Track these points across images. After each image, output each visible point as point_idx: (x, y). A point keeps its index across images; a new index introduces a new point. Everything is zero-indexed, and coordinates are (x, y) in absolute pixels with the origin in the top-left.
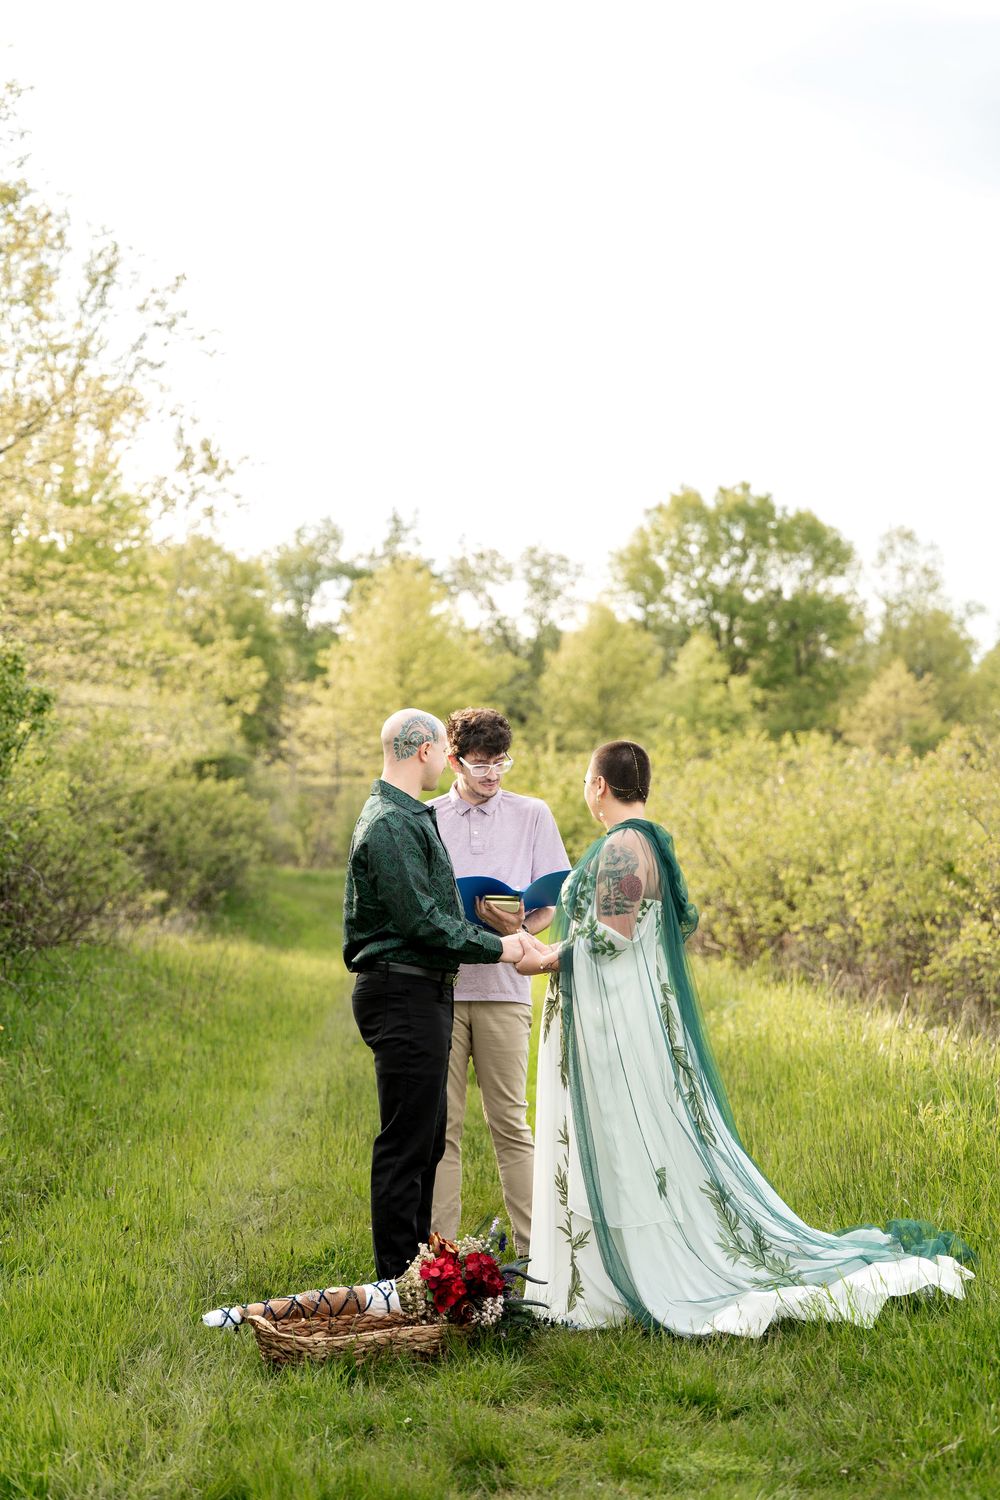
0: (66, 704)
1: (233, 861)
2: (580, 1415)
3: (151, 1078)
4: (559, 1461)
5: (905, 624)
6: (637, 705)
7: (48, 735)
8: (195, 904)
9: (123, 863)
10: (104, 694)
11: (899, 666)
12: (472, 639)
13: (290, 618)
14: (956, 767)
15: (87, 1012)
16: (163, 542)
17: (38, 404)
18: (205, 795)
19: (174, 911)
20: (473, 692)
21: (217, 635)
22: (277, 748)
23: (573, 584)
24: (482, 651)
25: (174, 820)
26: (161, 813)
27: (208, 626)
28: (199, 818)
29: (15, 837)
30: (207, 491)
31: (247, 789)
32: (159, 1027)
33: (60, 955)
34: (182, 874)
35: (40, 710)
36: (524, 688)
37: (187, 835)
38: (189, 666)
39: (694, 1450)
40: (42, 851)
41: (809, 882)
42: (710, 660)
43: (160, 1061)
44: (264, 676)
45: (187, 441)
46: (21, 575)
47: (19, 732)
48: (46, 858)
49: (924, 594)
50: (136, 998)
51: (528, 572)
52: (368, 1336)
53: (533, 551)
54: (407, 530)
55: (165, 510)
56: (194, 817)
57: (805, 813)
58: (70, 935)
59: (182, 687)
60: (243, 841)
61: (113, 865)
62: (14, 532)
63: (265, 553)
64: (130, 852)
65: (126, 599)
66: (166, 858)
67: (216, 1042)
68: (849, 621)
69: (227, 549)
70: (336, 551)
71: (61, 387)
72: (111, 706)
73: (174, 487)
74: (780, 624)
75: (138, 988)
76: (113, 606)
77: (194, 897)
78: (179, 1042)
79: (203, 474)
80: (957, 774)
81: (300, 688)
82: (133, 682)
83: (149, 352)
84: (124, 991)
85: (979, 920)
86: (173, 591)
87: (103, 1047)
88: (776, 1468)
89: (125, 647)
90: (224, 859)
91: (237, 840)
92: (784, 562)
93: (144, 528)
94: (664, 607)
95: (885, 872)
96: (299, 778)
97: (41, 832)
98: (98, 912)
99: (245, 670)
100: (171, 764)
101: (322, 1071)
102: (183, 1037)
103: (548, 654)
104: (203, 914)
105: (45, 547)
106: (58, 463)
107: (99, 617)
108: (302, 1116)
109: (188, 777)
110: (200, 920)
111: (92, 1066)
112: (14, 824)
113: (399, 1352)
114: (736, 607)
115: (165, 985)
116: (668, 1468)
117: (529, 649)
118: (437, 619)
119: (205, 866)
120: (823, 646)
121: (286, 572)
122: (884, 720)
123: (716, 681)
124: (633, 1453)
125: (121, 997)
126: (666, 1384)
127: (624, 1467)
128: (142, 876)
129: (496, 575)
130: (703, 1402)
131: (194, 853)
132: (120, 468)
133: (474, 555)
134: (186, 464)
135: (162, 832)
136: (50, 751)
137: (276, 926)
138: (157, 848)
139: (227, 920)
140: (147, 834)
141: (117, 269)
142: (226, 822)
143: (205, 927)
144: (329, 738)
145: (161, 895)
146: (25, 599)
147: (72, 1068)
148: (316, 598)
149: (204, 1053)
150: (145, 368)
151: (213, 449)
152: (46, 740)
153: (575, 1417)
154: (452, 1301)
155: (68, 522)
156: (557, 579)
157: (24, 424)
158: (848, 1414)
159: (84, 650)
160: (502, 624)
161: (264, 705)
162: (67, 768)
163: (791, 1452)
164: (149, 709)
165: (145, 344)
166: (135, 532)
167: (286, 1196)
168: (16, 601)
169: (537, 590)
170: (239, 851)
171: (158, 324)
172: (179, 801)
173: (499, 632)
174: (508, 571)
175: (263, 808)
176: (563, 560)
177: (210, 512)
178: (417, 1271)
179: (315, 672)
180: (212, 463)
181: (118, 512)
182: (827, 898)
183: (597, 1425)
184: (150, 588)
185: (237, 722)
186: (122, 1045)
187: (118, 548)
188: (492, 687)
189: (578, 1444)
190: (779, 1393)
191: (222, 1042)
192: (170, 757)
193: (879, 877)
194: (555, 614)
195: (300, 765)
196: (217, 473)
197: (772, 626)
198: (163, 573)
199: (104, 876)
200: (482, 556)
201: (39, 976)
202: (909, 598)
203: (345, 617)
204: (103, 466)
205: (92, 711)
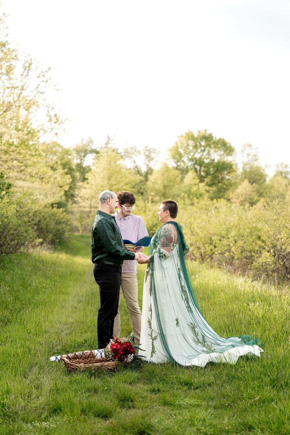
0: (16, 187)
1: (61, 231)
3: (37, 291)
4: (148, 400)
5: (248, 170)
6: (174, 190)
7: (10, 195)
8: (50, 243)
9: (31, 231)
10: (26, 184)
11: (246, 181)
12: (128, 171)
13: (78, 164)
15: (20, 272)
16: (44, 142)
17: (9, 103)
18: (54, 213)
19: (45, 244)
21: (58, 168)
22: (74, 200)
23: (157, 156)
24: (131, 174)
25: (45, 219)
26: (41, 217)
27: (55, 166)
28: (52, 219)
29: (1, 223)
30: (56, 128)
31: (65, 211)
32: (40, 277)
33: (12, 256)
34: (47, 234)
35: (8, 188)
36: (143, 185)
37: (49, 224)
38: (50, 177)
39: (186, 397)
40: (8, 227)
41: (220, 240)
42: (194, 178)
43: (40, 286)
44: (71, 180)
45: (50, 114)
46: (4, 150)
47: (2, 194)
48: (9, 229)
49: (254, 162)
50: (34, 269)
51: (145, 153)
52: (96, 364)
53: (146, 147)
54: (111, 140)
55: (44, 133)
56: (51, 219)
57: (220, 221)
58: (15, 251)
59: (48, 183)
60: (64, 225)
61: (28, 231)
62: (2, 138)
63: (72, 146)
64: (33, 228)
65: (33, 158)
66: (43, 230)
67: (55, 281)
68: (233, 168)
69: (61, 144)
70: (92, 146)
71: (16, 98)
72: (28, 187)
73: (47, 127)
74: (214, 169)
75: (34, 266)
76: (29, 160)
77: (50, 241)
78: (45, 281)
79: (55, 124)
80: (262, 211)
81: (81, 184)
82: (34, 181)
83: (41, 89)
84: (30, 266)
85: (267, 252)
86: (46, 156)
87: (24, 282)
88: (208, 404)
89: (32, 171)
90: (59, 230)
91: (62, 225)
92: (216, 152)
93: (38, 138)
94: (182, 163)
95: (241, 238)
96: (80, 209)
97: (8, 222)
98: (23, 244)
99: (65, 178)
100: (45, 204)
101: (85, 290)
102: (46, 280)
103: (149, 176)
104: (53, 246)
105: (11, 143)
106: (15, 120)
107: (25, 162)
108: (79, 302)
109: (49, 208)
110: (52, 247)
111: (21, 287)
113: (104, 369)
114: (202, 164)
115: (41, 265)
116: (178, 403)
117: (144, 174)
118: (119, 164)
119: (53, 232)
120: (225, 175)
121: (78, 151)
122: (242, 196)
123: (196, 184)
124: (169, 398)
125: (29, 268)
126: (178, 379)
127: (166, 402)
128: (36, 235)
129: (136, 153)
130: (188, 384)
131: (51, 229)
132: (32, 121)
133: (130, 148)
134: (50, 120)
135: (42, 223)
136: (11, 199)
137: (73, 249)
138: (40, 227)
139: (59, 247)
140: (37, 223)
141: (32, 66)
142: (59, 220)
143: (53, 249)
144: (89, 197)
145: (41, 240)
146: (5, 157)
147: (15, 288)
149: (52, 284)
150: (39, 94)
151: (58, 116)
152: (10, 196)
153: (153, 388)
154: (119, 355)
155: (17, 136)
156: (153, 155)
157: (5, 108)
158: (228, 389)
159: (21, 171)
160: (137, 167)
161: (70, 188)
162: (16, 204)
163: (212, 399)
164: (39, 189)
165: (39, 87)
166: (36, 139)
167: (74, 325)
168: (2, 157)
169: (147, 158)
170: (63, 228)
171: (43, 81)
172: (46, 214)
173: (136, 169)
174: (139, 152)
175: (69, 216)
176: (155, 150)
177: (56, 134)
178: (110, 347)
179: (84, 179)
180: (57, 120)
181: (31, 133)
182: (225, 245)
183: (159, 390)
184: (40, 155)
185: (63, 192)
186: (29, 282)
187: (31, 143)
188: (134, 184)
189: (153, 396)
190: (209, 382)
191: (57, 281)
192: (44, 202)
194: (152, 165)
195: (80, 205)
196: (59, 123)
197: (212, 169)
198: (43, 151)
199: (25, 234)
200: (132, 148)
201: (6, 262)
202: (250, 162)
203: (93, 164)
204: (27, 121)
205: (23, 189)
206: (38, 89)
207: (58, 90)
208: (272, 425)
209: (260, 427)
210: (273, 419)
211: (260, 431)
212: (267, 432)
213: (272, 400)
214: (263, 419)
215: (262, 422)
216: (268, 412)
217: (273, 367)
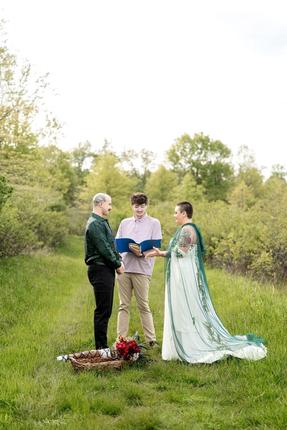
1: (61, 234)
2: (160, 385)
3: (40, 293)
4: (155, 398)
5: (245, 171)
6: (171, 193)
8: (51, 245)
9: (32, 234)
10: (26, 187)
11: (243, 183)
12: (126, 174)
13: (77, 168)
14: (260, 211)
15: (22, 274)
16: (42, 146)
18: (54, 216)
19: (45, 247)
20: (127, 188)
21: (57, 172)
22: (73, 203)
23: (154, 159)
24: (129, 177)
25: (45, 222)
26: (42, 221)
27: (54, 170)
29: (3, 226)
30: (54, 132)
31: (65, 214)
32: (42, 279)
33: (15, 259)
34: (48, 237)
35: (11, 192)
36: (141, 188)
37: (49, 226)
38: (49, 180)
39: (192, 395)
40: (10, 230)
41: (219, 241)
42: (191, 180)
43: (43, 288)
44: (69, 183)
45: (49, 119)
46: (4, 155)
47: (5, 198)
48: (11, 232)
49: (250, 163)
50: (36, 271)
51: (142, 156)
52: (102, 364)
53: (144, 150)
54: (109, 144)
55: (43, 137)
56: (51, 222)
57: (218, 223)
58: (17, 254)
59: (47, 186)
60: (64, 228)
61: (29, 234)
62: (1, 143)
63: (70, 150)
64: (33, 231)
65: (33, 162)
66: (43, 233)
67: (58, 283)
68: (229, 170)
69: (60, 148)
70: (90, 149)
71: (15, 104)
72: (28, 191)
73: (45, 131)
74: (211, 171)
75: (36, 268)
76: (29, 164)
77: (50, 243)
79: (53, 128)
80: (260, 212)
81: (79, 187)
82: (34, 184)
84: (32, 269)
85: (266, 252)
86: (45, 160)
87: (27, 284)
88: (214, 400)
89: (32, 175)
90: (59, 233)
91: (62, 228)
92: (212, 154)
93: (37, 142)
94: (179, 166)
95: (240, 239)
96: (79, 211)
97: (10, 225)
98: (25, 247)
99: (65, 181)
100: (45, 207)
101: (87, 291)
102: (49, 282)
103: (147, 179)
104: (53, 248)
105: (10, 148)
106: (14, 124)
107: (25, 166)
108: (82, 304)
109: (49, 211)
110: (52, 250)
111: (24, 289)
112: (3, 223)
113: (110, 368)
114: (199, 166)
115: (43, 267)
116: (185, 400)
117: (142, 177)
118: (117, 168)
119: (54, 235)
120: (222, 177)
121: (76, 155)
122: (239, 197)
123: (193, 186)
124: (175, 395)
125: (32, 271)
126: (183, 377)
127: (172, 399)
128: (37, 238)
129: (133, 156)
130: (194, 382)
131: (51, 231)
132: (31, 126)
133: (127, 151)
134: (49, 125)
135: (42, 226)
136: (13, 203)
137: (73, 252)
138: (40, 230)
139: (59, 250)
140: (38, 226)
141: (30, 71)
142: (59, 223)
143: (54, 252)
144: (87, 200)
145: (42, 243)
146: (5, 161)
147: (19, 290)
148: (84, 162)
149: (55, 286)
150: (38, 98)
151: (56, 121)
152: (12, 200)
153: (159, 386)
154: (125, 354)
155: (17, 140)
156: (150, 158)
158: (233, 386)
159: (21, 175)
160: (135, 170)
161: (69, 191)
162: (17, 208)
163: (218, 396)
164: (39, 192)
166: (34, 143)
167: (78, 325)
168: (3, 162)
169: (144, 161)
170: (63, 231)
171: (41, 86)
172: (46, 217)
173: (134, 172)
174: (137, 155)
175: (69, 219)
176: (152, 153)
177: (55, 138)
178: (115, 346)
179: (83, 183)
180: (56, 124)
181: (30, 138)
182: (224, 245)
183: (165, 388)
184: (39, 159)
185: (62, 196)
186: (32, 284)
187: (30, 148)
188: (132, 187)
189: (160, 393)
190: (214, 380)
191: (60, 283)
192: (44, 205)
193: (238, 240)
194: (150, 167)
195: (80, 208)
196: (57, 127)
197: (209, 171)
198: (43, 154)
199: (27, 237)
200: (129, 151)
201: (9, 265)
202: (246, 164)
203: (92, 167)
204: (26, 125)
205: (23, 192)
206: (36, 94)
207: (56, 95)
208: (278, 420)
209: (266, 422)
210: (279, 415)
211: (266, 426)
212: (273, 427)
213: (277, 396)
214: (268, 415)
215: (267, 417)
216: (274, 407)
217: (277, 364)
